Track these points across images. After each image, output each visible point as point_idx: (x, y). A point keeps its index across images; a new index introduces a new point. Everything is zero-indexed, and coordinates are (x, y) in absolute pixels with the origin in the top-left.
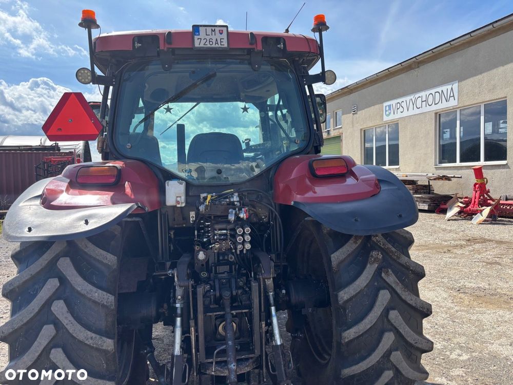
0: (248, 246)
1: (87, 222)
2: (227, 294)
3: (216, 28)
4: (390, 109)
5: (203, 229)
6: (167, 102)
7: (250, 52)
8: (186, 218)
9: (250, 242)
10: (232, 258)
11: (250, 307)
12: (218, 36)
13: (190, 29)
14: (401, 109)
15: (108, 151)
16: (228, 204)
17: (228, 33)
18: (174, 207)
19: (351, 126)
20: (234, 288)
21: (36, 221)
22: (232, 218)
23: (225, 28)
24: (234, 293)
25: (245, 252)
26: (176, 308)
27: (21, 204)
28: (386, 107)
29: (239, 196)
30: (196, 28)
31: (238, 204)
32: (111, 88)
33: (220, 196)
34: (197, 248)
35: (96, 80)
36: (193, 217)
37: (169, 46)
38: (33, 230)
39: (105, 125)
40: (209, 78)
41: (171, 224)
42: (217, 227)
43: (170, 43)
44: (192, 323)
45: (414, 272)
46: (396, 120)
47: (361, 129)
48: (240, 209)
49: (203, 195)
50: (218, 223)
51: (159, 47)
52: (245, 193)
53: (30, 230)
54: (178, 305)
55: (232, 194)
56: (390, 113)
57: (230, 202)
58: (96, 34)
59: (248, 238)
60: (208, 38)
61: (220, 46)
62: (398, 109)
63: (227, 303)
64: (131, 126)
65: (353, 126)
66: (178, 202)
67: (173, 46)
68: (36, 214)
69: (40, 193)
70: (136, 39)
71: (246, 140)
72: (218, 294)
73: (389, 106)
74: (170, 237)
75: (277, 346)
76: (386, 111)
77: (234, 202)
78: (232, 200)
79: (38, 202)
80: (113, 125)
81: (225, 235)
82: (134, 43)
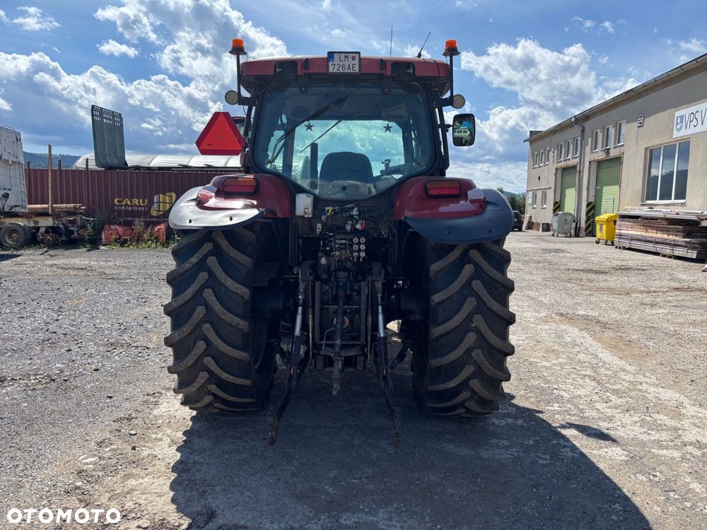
0: (363, 254)
1: (231, 219)
2: (341, 293)
3: (349, 54)
4: (682, 122)
5: (326, 239)
6: (308, 120)
7: (380, 76)
8: (313, 229)
9: (365, 251)
10: (349, 265)
11: (359, 305)
12: (351, 62)
13: (326, 56)
14: (695, 122)
15: (249, 165)
16: (347, 217)
17: (360, 59)
18: (302, 217)
19: (635, 144)
20: (348, 289)
21: (193, 217)
22: (348, 228)
23: (358, 55)
24: (348, 293)
25: (361, 260)
26: (299, 299)
27: (182, 204)
28: (677, 118)
29: (358, 210)
30: (331, 54)
31: (357, 218)
32: (254, 108)
33: (342, 210)
34: (320, 254)
35: (242, 101)
36: (319, 229)
37: (306, 71)
38: (193, 222)
39: (247, 142)
40: (340, 101)
41: (300, 234)
42: (337, 236)
43: (307, 69)
44: (310, 311)
45: (503, 286)
46: (686, 137)
47: (646, 149)
48: (357, 222)
49: (327, 208)
50: (339, 233)
51: (297, 72)
52: (365, 209)
53: (190, 221)
54: (300, 297)
55: (352, 208)
56: (681, 127)
57: (351, 215)
58: (243, 59)
59: (363, 247)
60: (341, 63)
61: (352, 71)
62: (691, 122)
63: (341, 299)
64: (270, 144)
65: (637, 143)
66: (305, 213)
67: (309, 71)
68: (193, 212)
69: (195, 197)
70: (277, 64)
71: (386, 161)
72: (334, 293)
73: (682, 117)
74: (299, 245)
75: (380, 337)
76: (677, 124)
77: (353, 215)
78: (352, 213)
79: (194, 203)
80: (254, 143)
81: (345, 244)
82: (275, 68)
